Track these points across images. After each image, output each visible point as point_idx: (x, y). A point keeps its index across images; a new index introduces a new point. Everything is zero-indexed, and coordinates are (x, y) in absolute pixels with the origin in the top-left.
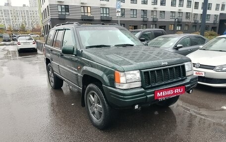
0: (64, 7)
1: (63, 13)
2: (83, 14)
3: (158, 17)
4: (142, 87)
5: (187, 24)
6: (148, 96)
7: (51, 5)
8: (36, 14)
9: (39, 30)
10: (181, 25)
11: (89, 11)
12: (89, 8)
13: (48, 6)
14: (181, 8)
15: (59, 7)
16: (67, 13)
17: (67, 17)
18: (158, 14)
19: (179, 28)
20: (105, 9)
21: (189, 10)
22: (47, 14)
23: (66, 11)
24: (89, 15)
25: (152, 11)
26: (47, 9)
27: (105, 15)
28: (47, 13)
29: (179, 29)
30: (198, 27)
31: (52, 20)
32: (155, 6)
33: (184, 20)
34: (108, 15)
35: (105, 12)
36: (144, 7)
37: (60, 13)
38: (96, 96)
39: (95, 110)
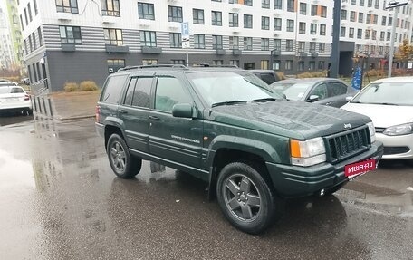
0: (70, 29)
1: (70, 41)
2: (108, 42)
3: (241, 47)
4: (327, 162)
5: (290, 60)
6: (338, 175)
7: (45, 26)
8: (5, 41)
9: (17, 73)
10: (278, 62)
11: (119, 37)
12: (119, 32)
13: (39, 29)
14: (277, 32)
15: (63, 29)
16: (78, 41)
17: (78, 48)
18: (242, 41)
19: (276, 66)
20: (147, 34)
21: (290, 36)
22: (38, 43)
23: (75, 38)
24: (120, 43)
25: (231, 38)
26: (37, 34)
27: (148, 44)
28: (37, 40)
29: (277, 68)
30: (306, 64)
31: (49, 54)
32: (236, 29)
33: (284, 52)
34: (154, 45)
35: (148, 39)
36: (217, 31)
37: (64, 41)
38: (246, 181)
39: (241, 203)
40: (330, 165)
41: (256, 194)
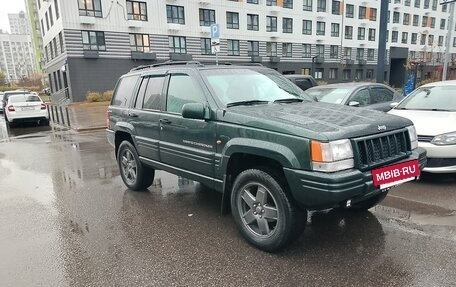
0: (93, 34)
1: (95, 47)
2: (134, 49)
3: (280, 54)
4: (354, 168)
5: (334, 68)
6: (368, 183)
7: (67, 31)
8: (27, 48)
9: (38, 82)
10: (322, 70)
11: (146, 43)
12: (146, 37)
13: (60, 34)
14: (320, 37)
15: (85, 35)
16: (103, 48)
17: (102, 55)
18: (280, 48)
19: (319, 75)
20: (177, 40)
21: (335, 41)
22: (59, 50)
23: (98, 44)
24: (147, 50)
25: (269, 44)
26: (58, 40)
27: (178, 51)
28: (59, 46)
29: (320, 77)
30: (353, 72)
31: (70, 61)
32: (274, 34)
33: (328, 60)
34: (183, 51)
35: (177, 45)
36: (253, 35)
37: (86, 48)
38: (262, 190)
39: (257, 217)
40: (358, 172)
41: (274, 206)
